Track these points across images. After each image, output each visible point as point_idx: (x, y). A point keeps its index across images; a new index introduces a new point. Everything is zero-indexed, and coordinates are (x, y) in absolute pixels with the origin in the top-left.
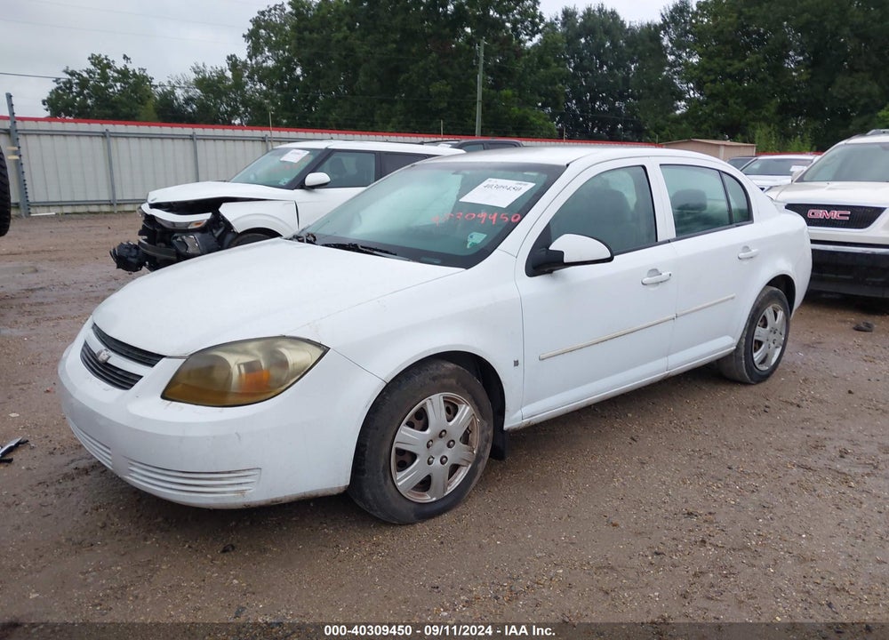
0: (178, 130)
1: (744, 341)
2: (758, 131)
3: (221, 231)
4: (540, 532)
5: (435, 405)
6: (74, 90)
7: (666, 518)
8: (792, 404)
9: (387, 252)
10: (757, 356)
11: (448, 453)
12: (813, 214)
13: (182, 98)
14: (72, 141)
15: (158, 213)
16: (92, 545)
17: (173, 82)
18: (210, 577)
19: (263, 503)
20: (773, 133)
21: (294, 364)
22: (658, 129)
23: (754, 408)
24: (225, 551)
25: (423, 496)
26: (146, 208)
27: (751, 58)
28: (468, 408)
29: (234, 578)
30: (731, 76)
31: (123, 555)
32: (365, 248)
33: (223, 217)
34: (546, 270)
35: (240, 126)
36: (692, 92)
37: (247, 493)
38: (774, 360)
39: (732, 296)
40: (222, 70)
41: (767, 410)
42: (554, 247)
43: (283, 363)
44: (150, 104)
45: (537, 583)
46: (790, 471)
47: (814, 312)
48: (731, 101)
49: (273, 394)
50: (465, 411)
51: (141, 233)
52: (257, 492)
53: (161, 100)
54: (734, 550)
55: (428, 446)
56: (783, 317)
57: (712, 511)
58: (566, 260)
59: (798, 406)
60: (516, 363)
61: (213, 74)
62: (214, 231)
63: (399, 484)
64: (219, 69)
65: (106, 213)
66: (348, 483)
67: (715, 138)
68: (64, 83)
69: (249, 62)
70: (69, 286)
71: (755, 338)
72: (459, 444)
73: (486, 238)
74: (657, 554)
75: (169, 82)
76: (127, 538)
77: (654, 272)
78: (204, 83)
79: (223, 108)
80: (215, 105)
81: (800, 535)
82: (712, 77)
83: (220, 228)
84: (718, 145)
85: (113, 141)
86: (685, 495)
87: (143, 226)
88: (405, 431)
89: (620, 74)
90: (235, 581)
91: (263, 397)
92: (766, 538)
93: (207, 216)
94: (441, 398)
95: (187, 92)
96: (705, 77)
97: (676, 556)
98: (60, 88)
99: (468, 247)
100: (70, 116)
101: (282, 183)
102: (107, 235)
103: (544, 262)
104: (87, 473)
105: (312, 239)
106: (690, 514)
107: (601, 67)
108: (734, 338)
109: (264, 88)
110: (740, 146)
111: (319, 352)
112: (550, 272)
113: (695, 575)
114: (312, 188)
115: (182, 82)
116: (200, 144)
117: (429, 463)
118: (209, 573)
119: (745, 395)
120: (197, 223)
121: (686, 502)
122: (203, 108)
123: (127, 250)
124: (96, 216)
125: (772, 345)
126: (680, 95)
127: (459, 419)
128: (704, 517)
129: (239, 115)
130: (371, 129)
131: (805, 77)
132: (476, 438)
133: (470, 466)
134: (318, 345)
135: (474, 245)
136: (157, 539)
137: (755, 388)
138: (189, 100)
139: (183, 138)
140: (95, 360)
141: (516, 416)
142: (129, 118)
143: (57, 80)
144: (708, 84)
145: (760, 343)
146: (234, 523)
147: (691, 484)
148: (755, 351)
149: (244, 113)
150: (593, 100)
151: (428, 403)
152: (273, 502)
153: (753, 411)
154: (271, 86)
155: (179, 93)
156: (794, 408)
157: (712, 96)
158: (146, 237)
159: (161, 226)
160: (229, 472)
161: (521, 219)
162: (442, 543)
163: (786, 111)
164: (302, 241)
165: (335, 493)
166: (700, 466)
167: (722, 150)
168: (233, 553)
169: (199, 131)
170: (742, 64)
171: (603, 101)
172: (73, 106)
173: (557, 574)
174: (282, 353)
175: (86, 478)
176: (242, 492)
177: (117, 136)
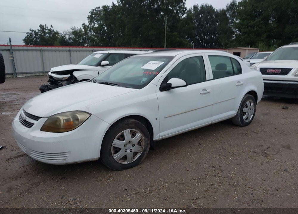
0: (64, 48)
1: (239, 112)
2: (260, 44)
3: (73, 80)
4: (163, 172)
5: (127, 133)
6: (33, 36)
7: (205, 168)
8: (255, 132)
9: (116, 85)
10: (244, 117)
11: (133, 148)
12: (269, 71)
13: (68, 38)
14: (30, 53)
15: (53, 75)
16: (21, 177)
17: (65, 33)
18: (56, 187)
19: (72, 163)
20: (265, 45)
21: (80, 119)
22: (226, 45)
23: (242, 134)
24: (61, 179)
25: (124, 162)
26: (50, 73)
27: (257, 20)
28: (140, 134)
29: (63, 187)
30: (250, 26)
31: (30, 180)
32: (110, 83)
33: (74, 76)
34: (167, 89)
35: (87, 47)
36: (237, 32)
37: (66, 160)
38: (251, 119)
39: (234, 97)
40: (81, 29)
41: (246, 134)
42: (169, 82)
43: (77, 119)
44: (58, 40)
45: (159, 188)
46: (249, 153)
47: (270, 103)
48: (250, 34)
49: (74, 129)
50: (139, 135)
51: (48, 82)
52: (70, 159)
53: (61, 38)
54: (225, 177)
55: (125, 146)
56: (253, 105)
57: (220, 166)
58: (172, 86)
59: (257, 133)
60: (157, 119)
61: (78, 30)
62: (71, 80)
63: (115, 158)
64: (80, 28)
65: (41, 76)
66: (99, 157)
67: (245, 47)
68: (30, 34)
69: (89, 26)
70: (26, 99)
71: (243, 111)
72: (136, 145)
73: (147, 80)
74: (200, 179)
75: (64, 33)
76: (32, 175)
77: (204, 90)
78: (75, 33)
79: (81, 41)
80: (78, 40)
81: (247, 173)
82: (244, 27)
83: (73, 79)
84: (246, 49)
85: (43, 53)
86: (213, 161)
87: (49, 79)
88: (116, 141)
89: (213, 26)
90: (63, 188)
91: (71, 130)
92: (236, 174)
93: (68, 76)
94: (129, 131)
95: (69, 36)
96: (241, 27)
97: (205, 180)
98: (28, 35)
99: (141, 82)
100: (32, 45)
101: (94, 65)
102: (40, 83)
103: (165, 87)
104: (22, 156)
105: (95, 81)
106: (213, 167)
107: (207, 24)
108: (236, 111)
109: (95, 34)
110: (253, 50)
111: (88, 115)
112: (168, 90)
113: (210, 185)
114: (103, 66)
115: (68, 33)
116: (72, 53)
117: (125, 151)
118: (55, 186)
119: (240, 130)
120: (66, 78)
121: (213, 163)
122: (75, 41)
123: (44, 87)
124: (38, 77)
125: (249, 113)
126: (233, 33)
127: (136, 137)
128: (217, 168)
129: (87, 43)
130: (130, 47)
131: (275, 26)
132: (143, 144)
133: (142, 153)
134: (88, 113)
135: (143, 82)
136: (41, 176)
137: (244, 128)
138: (70, 39)
139: (66, 51)
140: (22, 119)
141: (158, 136)
142: (51, 45)
143: (27, 33)
144: (243, 29)
145: (245, 113)
146: (66, 171)
147: (215, 158)
148: (244, 115)
149: (88, 42)
150: (204, 36)
151: (124, 132)
152: (75, 162)
153: (242, 135)
154: (97, 33)
155: (67, 37)
156: (256, 134)
157: (244, 33)
158: (50, 83)
159: (54, 79)
160: (61, 153)
161: (159, 73)
162: (131, 176)
163: (270, 37)
164: (92, 82)
165: (96, 160)
166: (220, 152)
167: (247, 51)
168: (64, 180)
169: (71, 48)
170: (254, 22)
171: (208, 35)
172: (33, 42)
173: (165, 185)
174: (77, 116)
175: (22, 158)
176: (65, 159)
177: (45, 51)
